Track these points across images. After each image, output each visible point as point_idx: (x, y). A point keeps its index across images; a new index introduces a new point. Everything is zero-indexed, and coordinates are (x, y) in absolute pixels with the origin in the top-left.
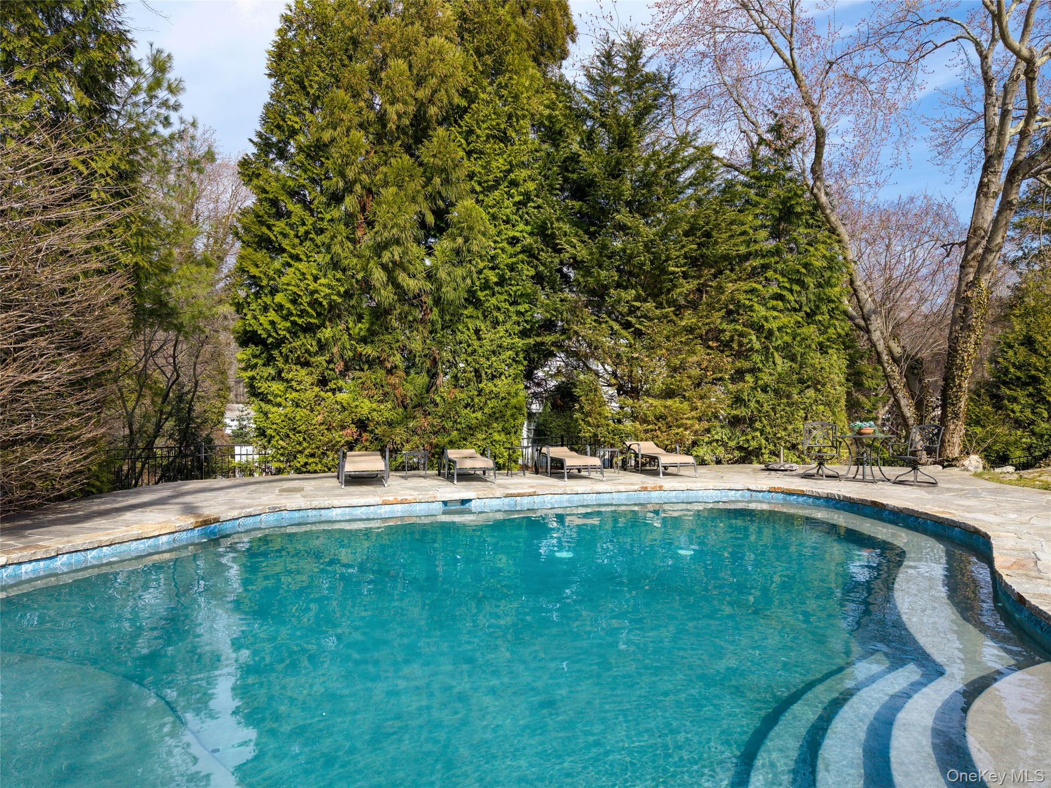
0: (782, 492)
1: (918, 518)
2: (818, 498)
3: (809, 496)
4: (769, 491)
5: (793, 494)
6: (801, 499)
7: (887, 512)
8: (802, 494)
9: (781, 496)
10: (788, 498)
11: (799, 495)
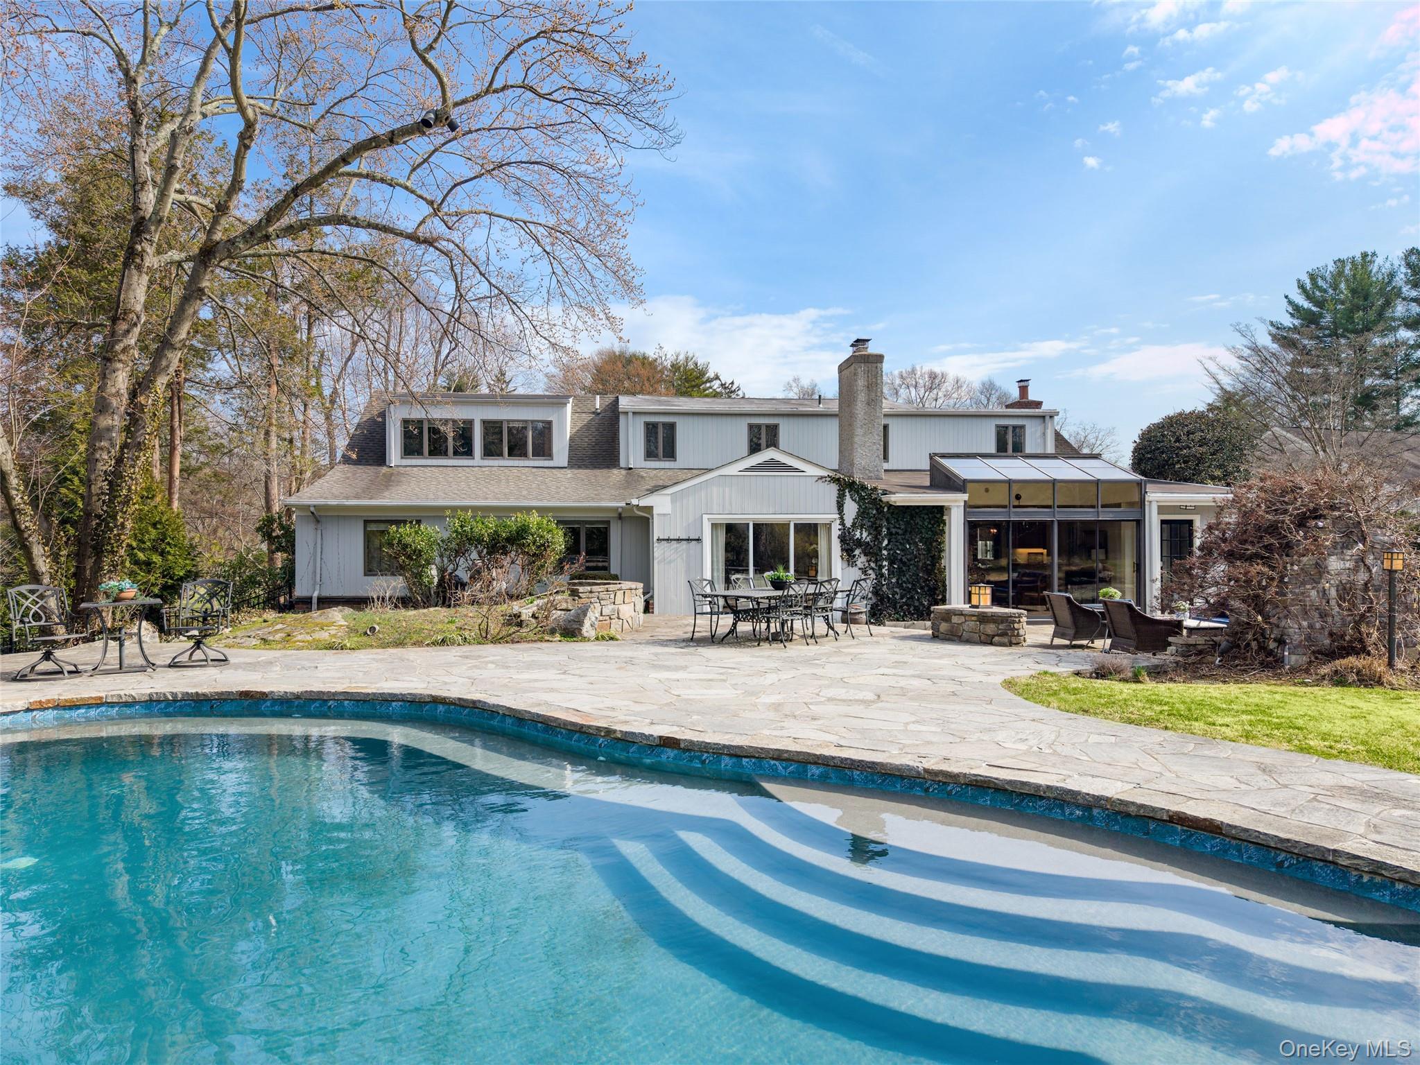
0: (57, 707)
1: (326, 701)
2: (130, 704)
3: (111, 705)
4: (28, 710)
5: (78, 707)
6: (93, 713)
7: (268, 704)
8: (99, 703)
9: (50, 714)
10: (67, 714)
11: (89, 706)
